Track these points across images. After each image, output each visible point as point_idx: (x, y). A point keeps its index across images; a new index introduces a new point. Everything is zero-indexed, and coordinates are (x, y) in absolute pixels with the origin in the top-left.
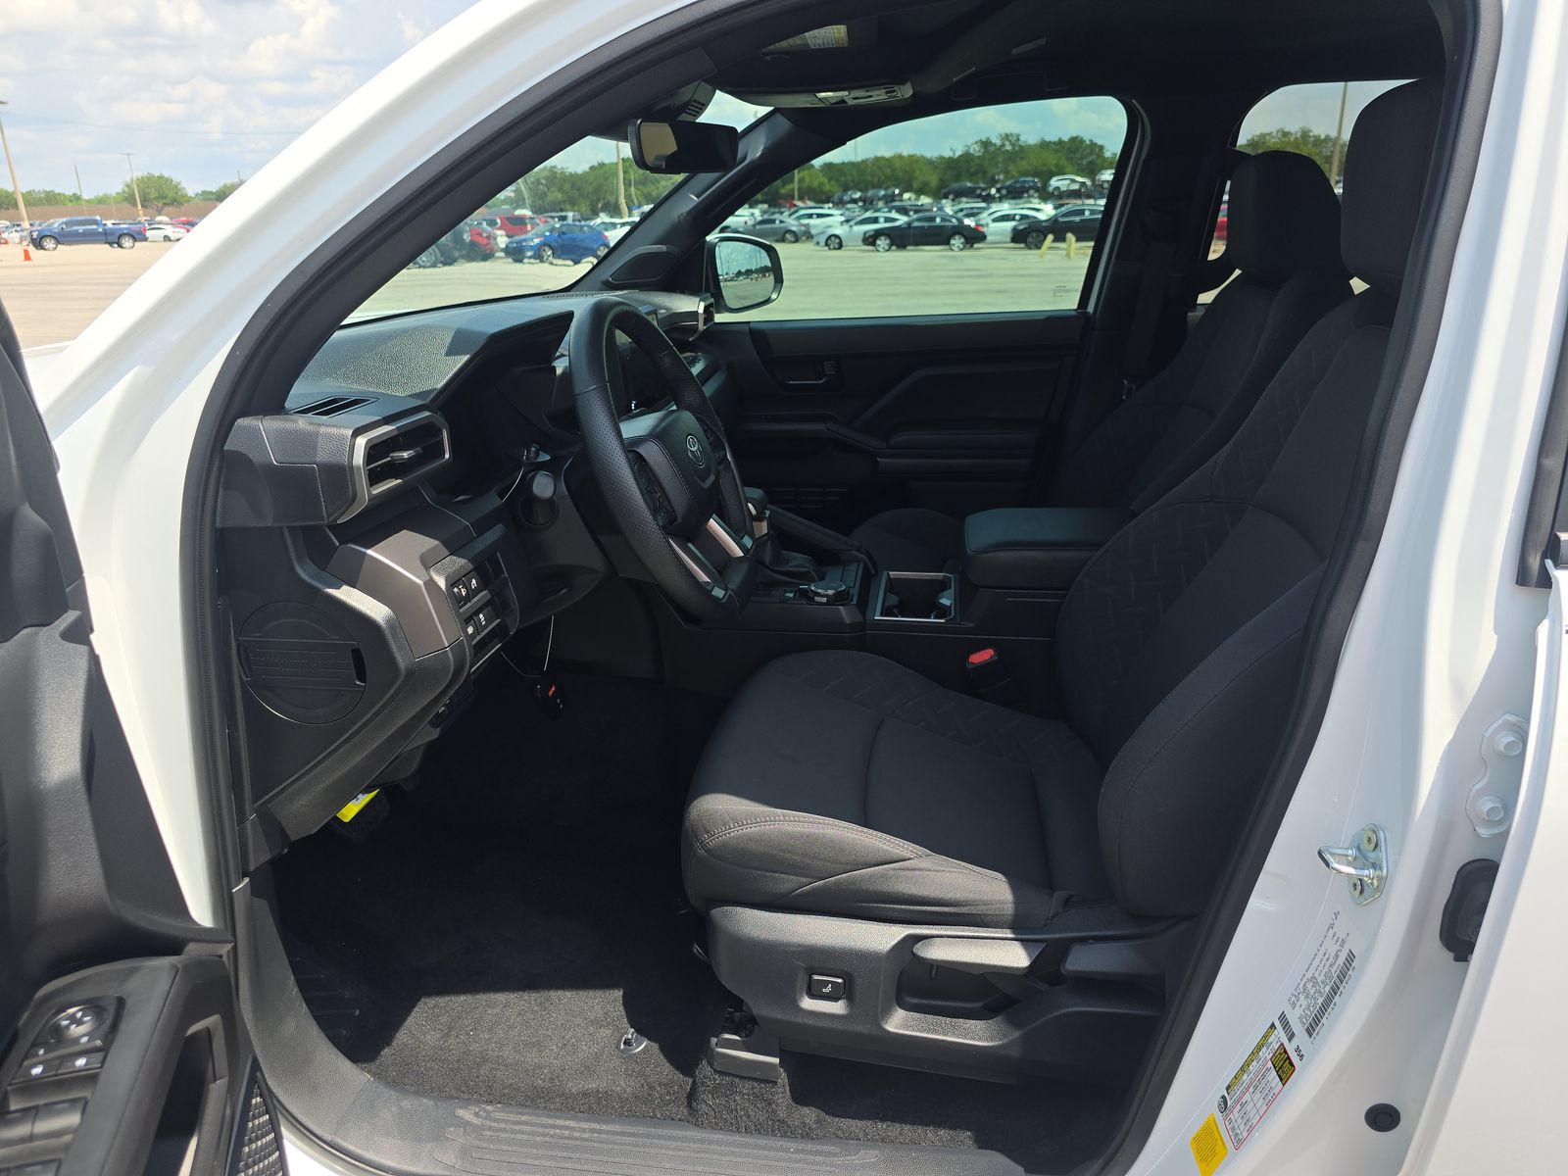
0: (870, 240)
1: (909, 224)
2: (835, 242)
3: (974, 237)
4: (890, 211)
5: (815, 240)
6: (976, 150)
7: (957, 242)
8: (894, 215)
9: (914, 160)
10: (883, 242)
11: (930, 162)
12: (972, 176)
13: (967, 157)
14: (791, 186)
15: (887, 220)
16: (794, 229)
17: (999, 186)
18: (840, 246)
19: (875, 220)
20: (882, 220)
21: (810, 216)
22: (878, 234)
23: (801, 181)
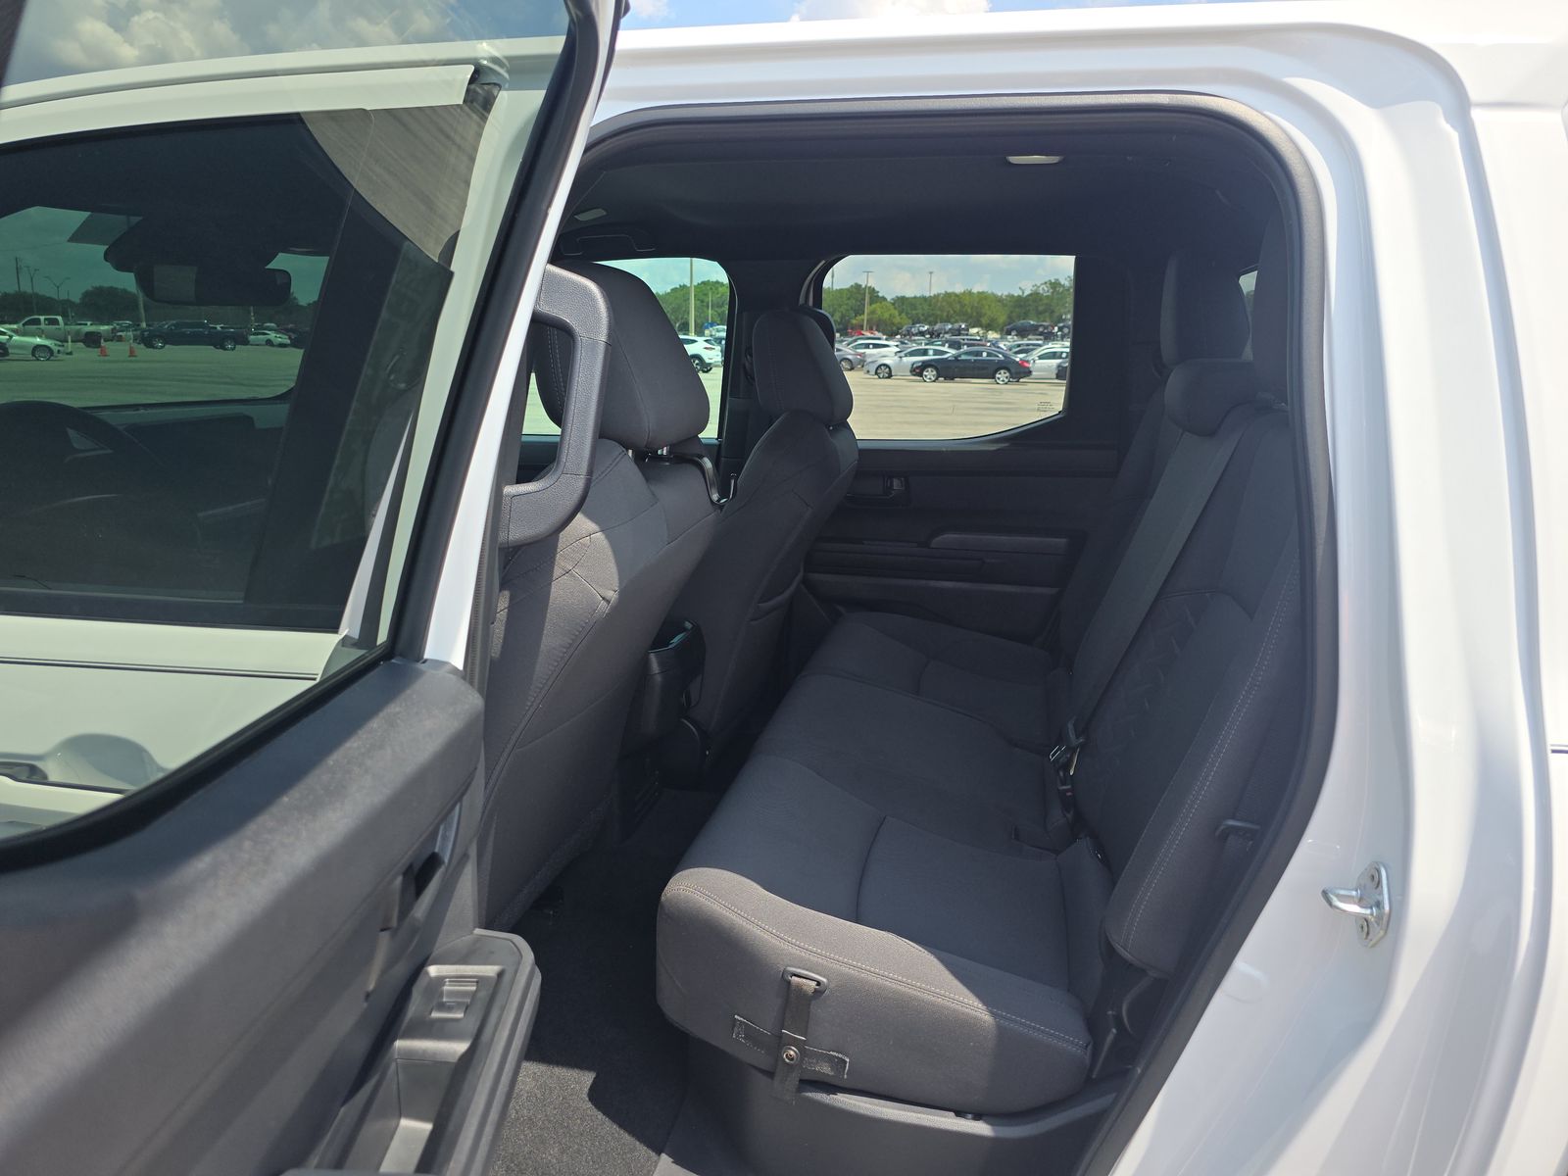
0: (918, 371)
1: (956, 358)
2: (885, 372)
3: (1020, 372)
4: (943, 345)
5: (866, 368)
6: (1045, 290)
7: (1002, 375)
8: (945, 348)
9: (983, 296)
10: (930, 373)
11: (999, 300)
12: (1039, 313)
13: (1035, 296)
14: (859, 318)
15: (936, 352)
16: (850, 357)
17: (1061, 325)
18: (890, 376)
19: (925, 352)
20: (931, 352)
21: (867, 346)
22: (925, 365)
23: (873, 312)
